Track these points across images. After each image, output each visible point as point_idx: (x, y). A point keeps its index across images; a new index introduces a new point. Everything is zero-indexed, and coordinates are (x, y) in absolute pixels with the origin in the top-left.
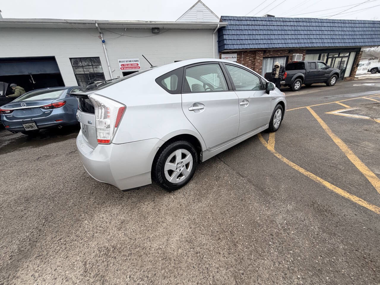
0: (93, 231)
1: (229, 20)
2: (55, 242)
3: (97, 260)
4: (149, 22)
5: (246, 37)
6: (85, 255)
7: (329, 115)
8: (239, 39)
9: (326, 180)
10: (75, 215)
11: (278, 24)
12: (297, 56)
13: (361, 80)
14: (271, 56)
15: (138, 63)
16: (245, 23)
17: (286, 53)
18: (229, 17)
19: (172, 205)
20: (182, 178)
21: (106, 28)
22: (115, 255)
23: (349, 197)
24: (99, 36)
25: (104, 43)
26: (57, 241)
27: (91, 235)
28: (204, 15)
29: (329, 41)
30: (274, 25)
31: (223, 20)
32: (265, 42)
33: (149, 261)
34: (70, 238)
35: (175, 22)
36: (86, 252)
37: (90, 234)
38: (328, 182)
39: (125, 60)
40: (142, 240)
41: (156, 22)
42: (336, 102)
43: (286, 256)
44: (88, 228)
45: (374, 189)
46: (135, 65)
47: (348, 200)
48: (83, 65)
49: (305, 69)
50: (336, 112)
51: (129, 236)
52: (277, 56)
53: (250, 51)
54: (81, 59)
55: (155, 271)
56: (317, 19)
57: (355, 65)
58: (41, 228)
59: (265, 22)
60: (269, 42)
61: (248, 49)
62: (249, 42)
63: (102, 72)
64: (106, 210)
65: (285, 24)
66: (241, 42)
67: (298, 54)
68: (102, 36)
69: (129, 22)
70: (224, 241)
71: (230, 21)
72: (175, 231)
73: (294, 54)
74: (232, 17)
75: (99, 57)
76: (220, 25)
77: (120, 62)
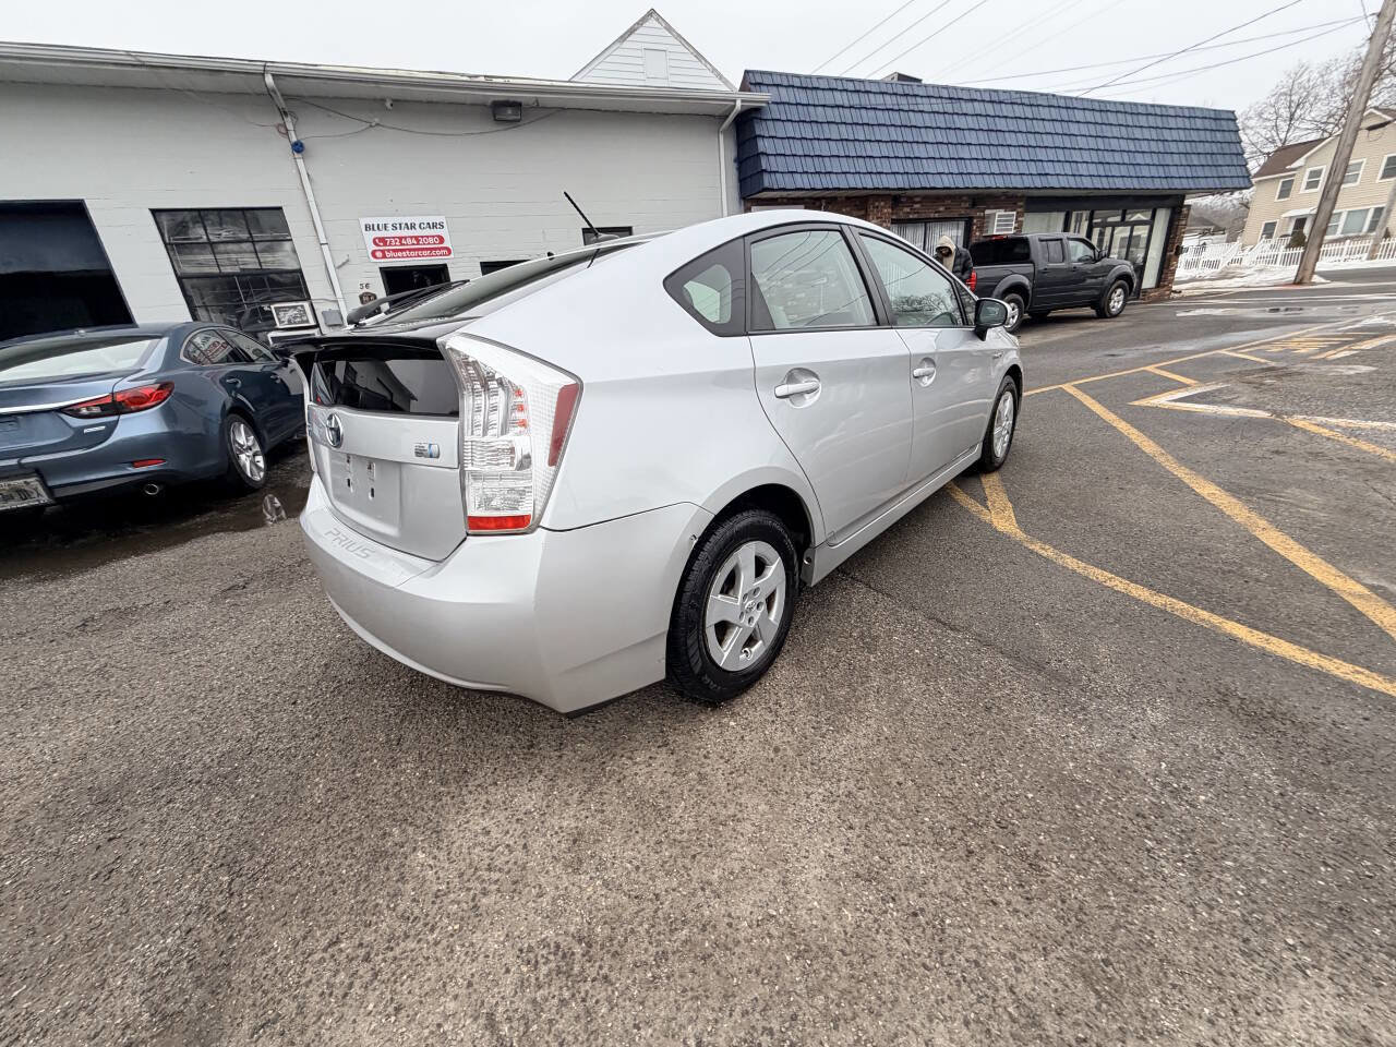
0: (469, 889)
1: (774, 85)
2: (317, 957)
3: (534, 1001)
4: (483, 79)
5: (835, 148)
6: (476, 986)
7: (1144, 409)
8: (809, 156)
9: (1228, 616)
10: (358, 834)
11: (936, 108)
12: (999, 216)
13: (1190, 297)
14: (916, 216)
15: (443, 232)
16: (828, 98)
17: (963, 205)
18: (771, 74)
19: (744, 752)
20: (753, 650)
21: (305, 94)
22: (601, 967)
23: (1322, 664)
24: (278, 126)
25: (298, 152)
26: (325, 950)
27: (465, 906)
28: (673, 63)
29: (1093, 169)
30: (922, 112)
31: (751, 84)
32: (896, 166)
33: (750, 972)
34: (376, 931)
35: (569, 81)
36: (473, 975)
37: (458, 903)
38: (1238, 621)
39: (390, 221)
40: (685, 896)
41: (511, 81)
42: (1148, 368)
43: (1219, 880)
44: (438, 878)
45: (1382, 632)
46: (431, 240)
47: (1323, 676)
48: (213, 239)
49: (1032, 262)
50: (1163, 400)
51: (626, 888)
52: (937, 215)
53: (848, 198)
54: (201, 215)
55: (789, 1005)
56: (1054, 95)
57: (1172, 249)
58: (223, 908)
59: (894, 97)
60: (909, 166)
61: (843, 189)
62: (846, 165)
63: (296, 267)
64: (488, 802)
65: (957, 107)
66: (819, 165)
67: (1002, 212)
68: (290, 126)
69: (400, 73)
70: (991, 859)
71: (775, 88)
72: (796, 845)
73: (987, 212)
74: (781, 74)
75: (280, 209)
76: (742, 101)
77: (367, 227)
